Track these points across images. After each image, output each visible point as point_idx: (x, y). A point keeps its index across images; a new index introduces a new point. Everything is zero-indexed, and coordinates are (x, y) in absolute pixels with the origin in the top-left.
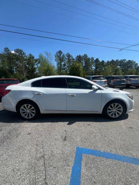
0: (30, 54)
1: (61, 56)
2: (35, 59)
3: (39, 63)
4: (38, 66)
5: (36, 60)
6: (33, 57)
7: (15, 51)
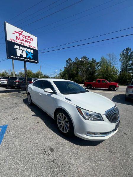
0: (93, 59)
1: (128, 55)
2: (96, 62)
3: (100, 65)
4: (98, 69)
5: (98, 63)
6: (95, 61)
7: (82, 58)
